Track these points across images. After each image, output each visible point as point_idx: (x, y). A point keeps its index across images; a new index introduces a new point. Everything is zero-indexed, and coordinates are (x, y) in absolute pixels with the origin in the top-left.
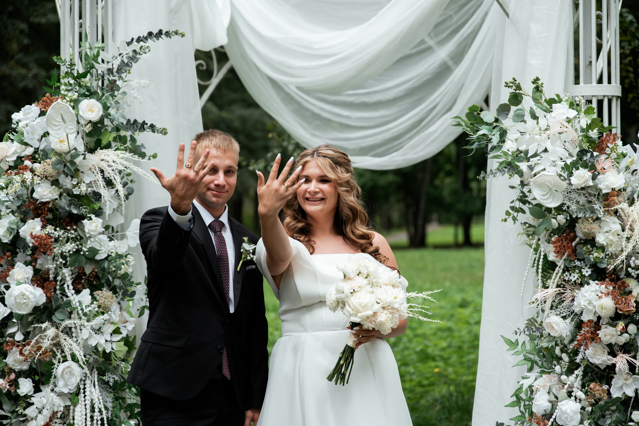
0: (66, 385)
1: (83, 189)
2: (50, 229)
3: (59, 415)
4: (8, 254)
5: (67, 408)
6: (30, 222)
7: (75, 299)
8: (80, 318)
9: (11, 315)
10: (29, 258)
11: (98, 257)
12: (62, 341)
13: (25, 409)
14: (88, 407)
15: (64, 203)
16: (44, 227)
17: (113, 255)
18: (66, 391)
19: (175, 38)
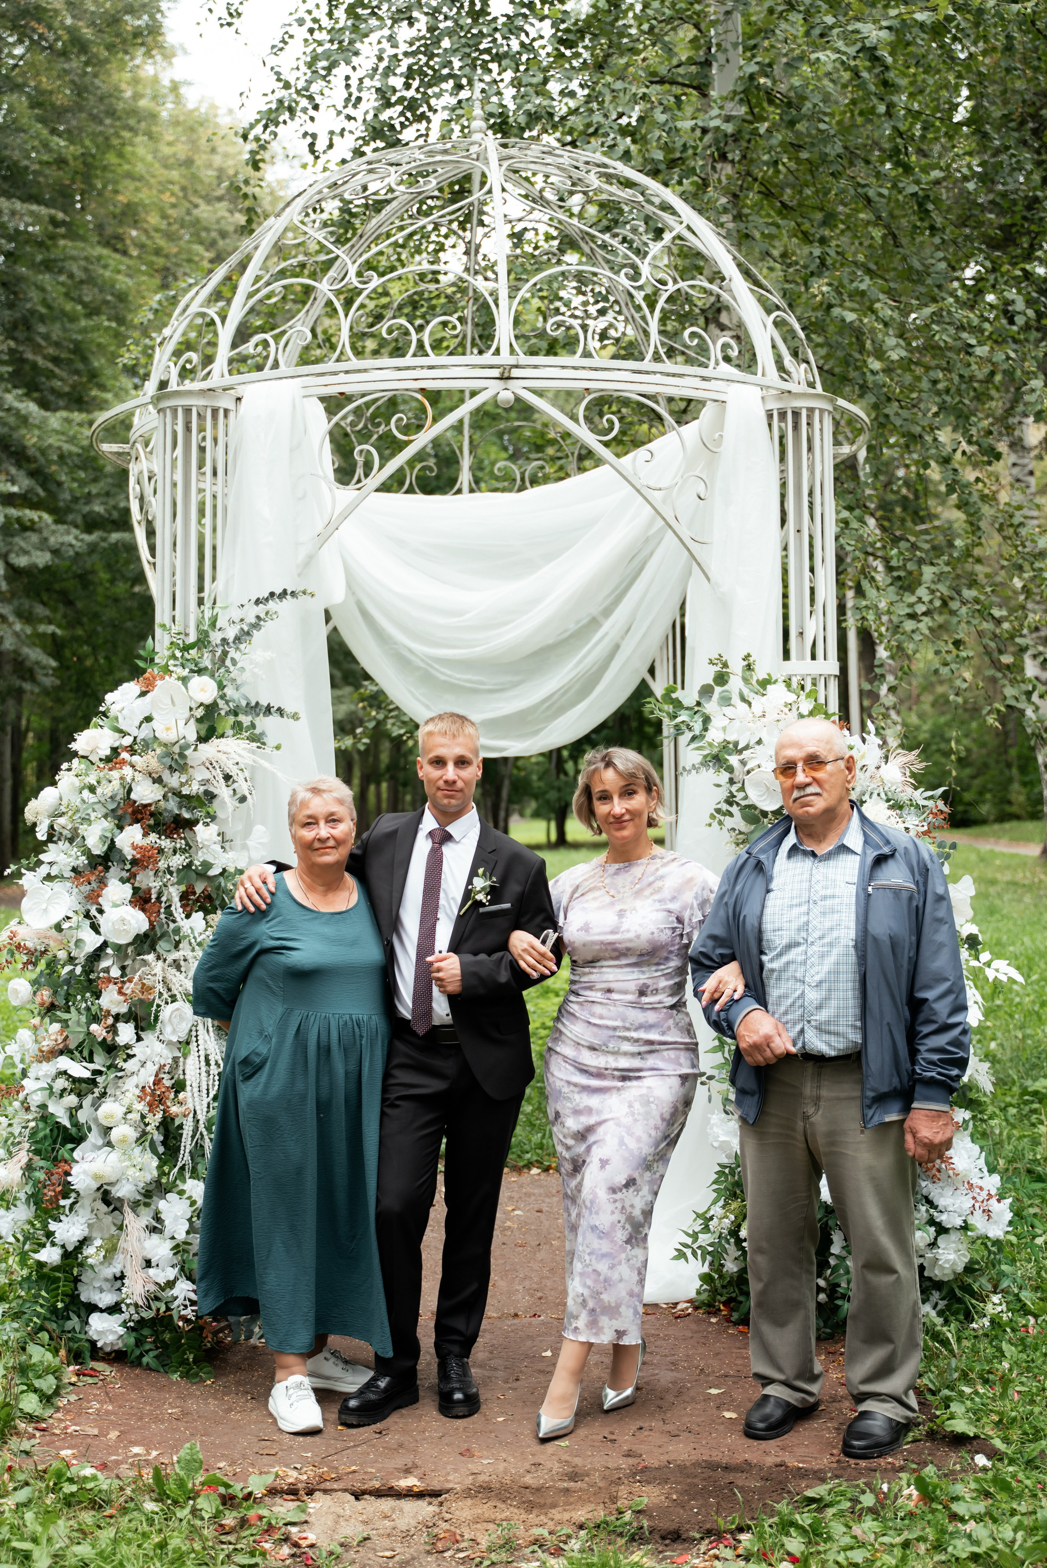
0: (174, 1031)
1: (195, 788)
2: (153, 837)
3: (167, 1069)
4: (100, 868)
5: (175, 1060)
6: (128, 829)
7: (185, 925)
8: (193, 950)
9: (105, 944)
10: (125, 875)
11: (212, 873)
12: (169, 977)
13: (125, 1061)
14: (202, 1058)
15: (172, 805)
16: (145, 835)
17: (232, 870)
18: (175, 1039)
19: (302, 598)
